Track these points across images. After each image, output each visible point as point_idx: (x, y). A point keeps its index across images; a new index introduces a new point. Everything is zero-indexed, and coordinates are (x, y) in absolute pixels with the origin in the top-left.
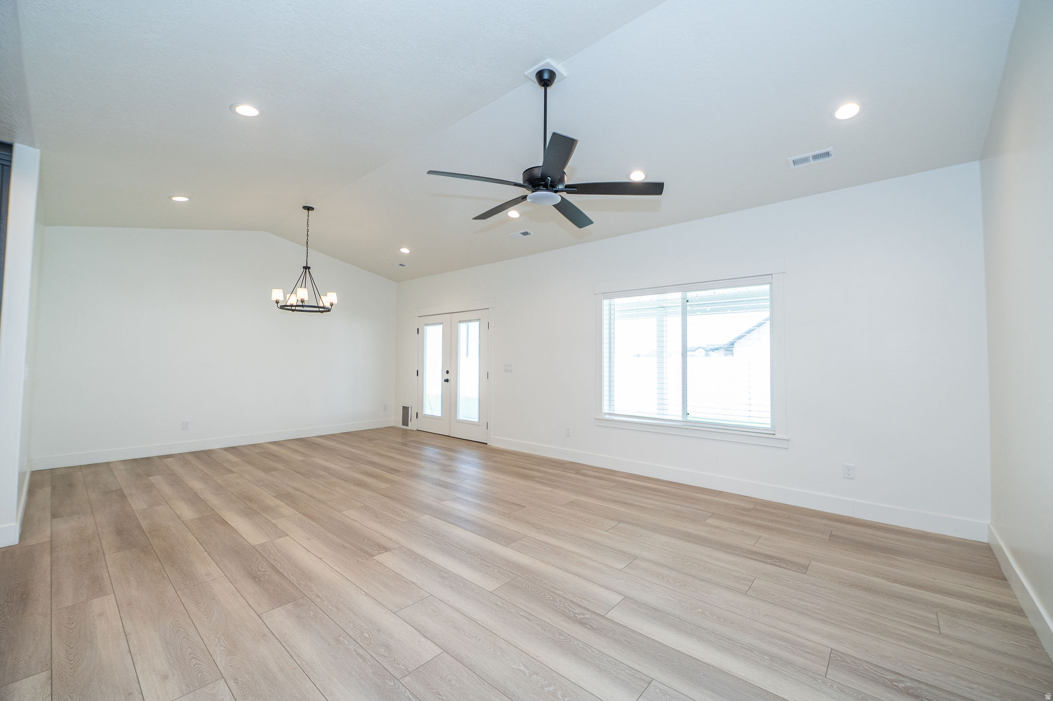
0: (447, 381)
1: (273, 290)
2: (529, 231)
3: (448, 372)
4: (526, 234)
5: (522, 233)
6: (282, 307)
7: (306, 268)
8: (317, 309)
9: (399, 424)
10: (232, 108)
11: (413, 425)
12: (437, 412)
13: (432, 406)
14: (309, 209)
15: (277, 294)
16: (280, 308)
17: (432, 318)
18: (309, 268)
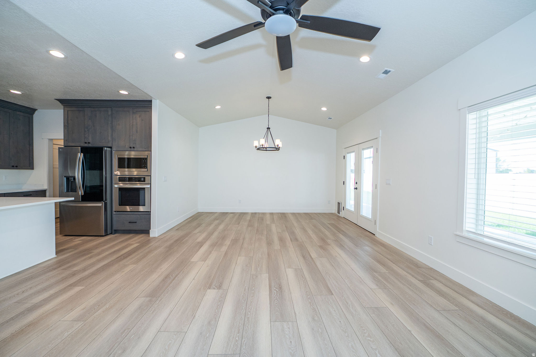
0: (356, 189)
1: (254, 141)
2: (388, 69)
3: (356, 183)
4: (386, 72)
5: (383, 73)
6: (258, 149)
7: (268, 128)
8: (275, 149)
9: (336, 212)
10: (173, 55)
11: (342, 214)
12: (352, 209)
13: (350, 204)
14: (269, 98)
15: (256, 144)
16: (257, 150)
17: (349, 149)
18: (269, 128)
